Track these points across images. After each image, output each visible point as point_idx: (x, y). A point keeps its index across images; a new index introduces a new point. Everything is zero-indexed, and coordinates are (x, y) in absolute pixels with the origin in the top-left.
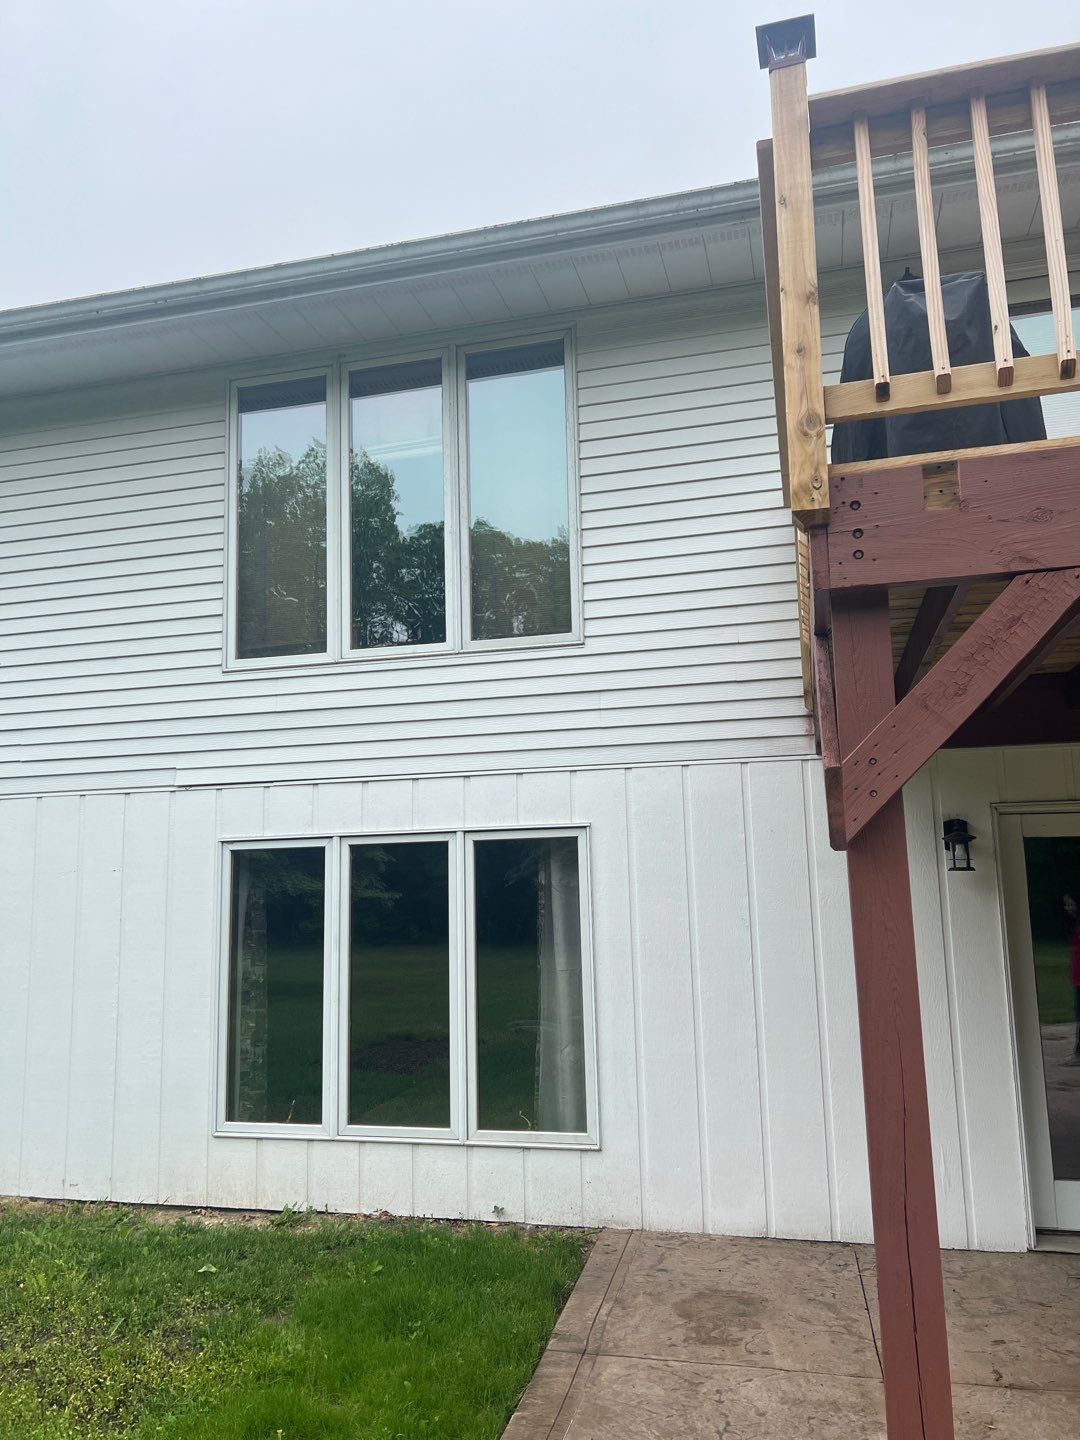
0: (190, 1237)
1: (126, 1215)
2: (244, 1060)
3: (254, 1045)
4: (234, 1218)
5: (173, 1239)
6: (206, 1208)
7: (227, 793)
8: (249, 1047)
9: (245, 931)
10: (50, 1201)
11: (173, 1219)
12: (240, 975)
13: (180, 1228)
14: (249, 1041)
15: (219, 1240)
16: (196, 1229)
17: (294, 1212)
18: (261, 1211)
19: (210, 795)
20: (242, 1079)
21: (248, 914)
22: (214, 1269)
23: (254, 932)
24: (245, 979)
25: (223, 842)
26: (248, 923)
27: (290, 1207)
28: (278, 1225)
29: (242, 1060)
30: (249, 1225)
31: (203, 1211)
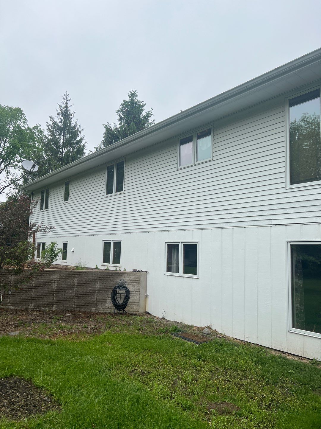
0: (284, 360)
1: (263, 349)
2: (297, 310)
3: (300, 305)
4: (297, 358)
5: (279, 360)
6: (287, 353)
7: (288, 227)
8: (298, 306)
9: (296, 270)
10: (241, 340)
11: (278, 354)
12: (294, 284)
13: (280, 357)
14: (298, 304)
15: (293, 363)
16: (285, 358)
17: (317, 361)
18: (305, 358)
19: (283, 227)
20: (296, 315)
21: (296, 265)
22: (293, 372)
23: (298, 270)
24: (296, 285)
25: (288, 242)
26: (296, 267)
27: (316, 359)
28: (312, 364)
29: (296, 309)
30: (302, 361)
31: (286, 354)
